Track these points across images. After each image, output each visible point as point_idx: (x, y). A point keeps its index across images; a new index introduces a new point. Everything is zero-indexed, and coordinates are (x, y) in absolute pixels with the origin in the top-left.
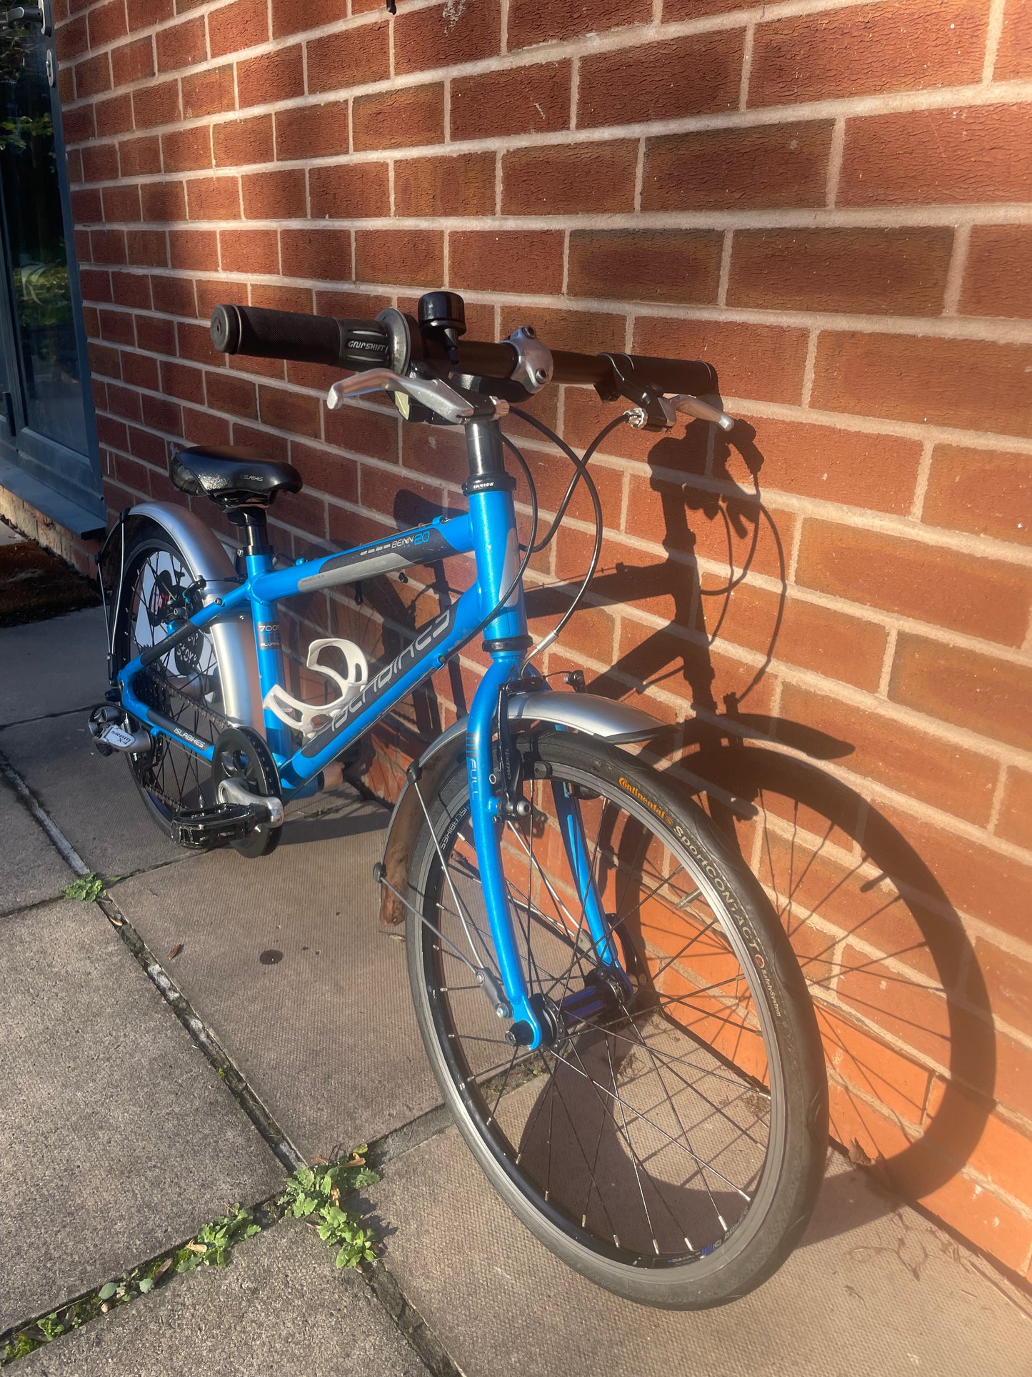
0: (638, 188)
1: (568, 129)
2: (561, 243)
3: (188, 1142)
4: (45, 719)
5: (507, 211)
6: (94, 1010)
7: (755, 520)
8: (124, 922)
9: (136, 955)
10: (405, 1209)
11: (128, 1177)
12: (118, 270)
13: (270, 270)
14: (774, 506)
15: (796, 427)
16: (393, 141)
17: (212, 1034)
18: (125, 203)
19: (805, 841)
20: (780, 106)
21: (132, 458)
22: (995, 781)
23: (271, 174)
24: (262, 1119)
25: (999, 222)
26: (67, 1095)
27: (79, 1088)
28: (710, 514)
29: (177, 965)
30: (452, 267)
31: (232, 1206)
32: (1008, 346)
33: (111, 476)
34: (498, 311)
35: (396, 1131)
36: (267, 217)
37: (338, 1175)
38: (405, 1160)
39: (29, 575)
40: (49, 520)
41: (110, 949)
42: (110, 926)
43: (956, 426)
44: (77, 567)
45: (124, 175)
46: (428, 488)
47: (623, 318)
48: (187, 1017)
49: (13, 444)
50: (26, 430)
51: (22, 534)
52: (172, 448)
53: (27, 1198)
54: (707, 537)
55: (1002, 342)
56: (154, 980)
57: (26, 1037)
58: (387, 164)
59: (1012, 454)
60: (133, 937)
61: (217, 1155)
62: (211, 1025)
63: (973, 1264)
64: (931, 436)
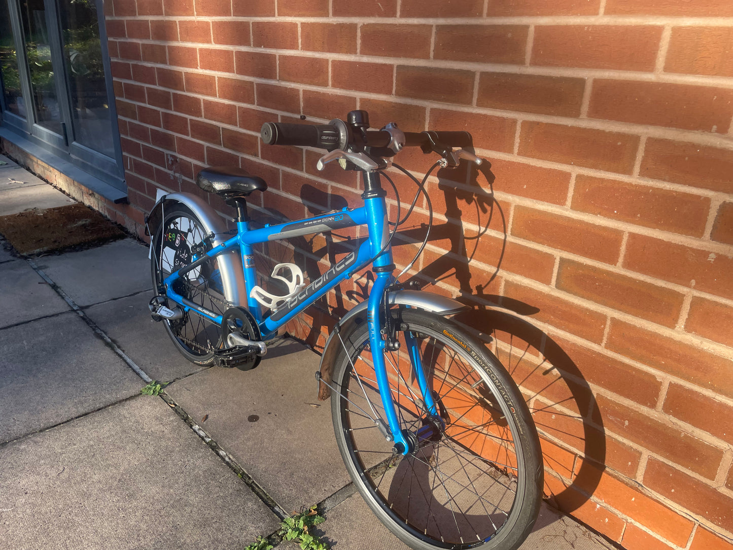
0: (432, 48)
1: (396, 17)
2: (392, 71)
3: (230, 509)
4: (110, 301)
5: (363, 53)
6: (170, 449)
7: (491, 205)
8: (176, 405)
9: (185, 421)
10: (339, 533)
11: (204, 528)
12: (135, 63)
13: (229, 70)
14: (500, 199)
15: (511, 164)
16: (300, 13)
17: (231, 457)
18: (141, 29)
19: (516, 353)
20: (503, 17)
21: (144, 161)
22: (605, 324)
23: (230, 22)
24: (263, 496)
25: (606, 78)
26: (166, 491)
27: (170, 487)
28: (469, 202)
29: (207, 425)
30: (333, 77)
31: (257, 537)
32: (610, 133)
33: (131, 170)
34: (358, 100)
35: (329, 497)
36: (227, 44)
37: (306, 520)
38: (335, 510)
39: (84, 222)
40: (91, 192)
41: (171, 419)
42: (169, 407)
43: (586, 167)
44: (109, 217)
45: (139, 14)
46: (320, 184)
47: (424, 109)
48: (217, 450)
49: (67, 150)
50: (74, 143)
51: (74, 198)
52: (169, 157)
53: (157, 541)
54: (467, 212)
55: (607, 131)
56: (197, 433)
57: (138, 465)
58: (297, 24)
59: (612, 180)
60: (181, 412)
61: (246, 514)
62: (230, 453)
63: (597, 540)
64: (575, 171)
